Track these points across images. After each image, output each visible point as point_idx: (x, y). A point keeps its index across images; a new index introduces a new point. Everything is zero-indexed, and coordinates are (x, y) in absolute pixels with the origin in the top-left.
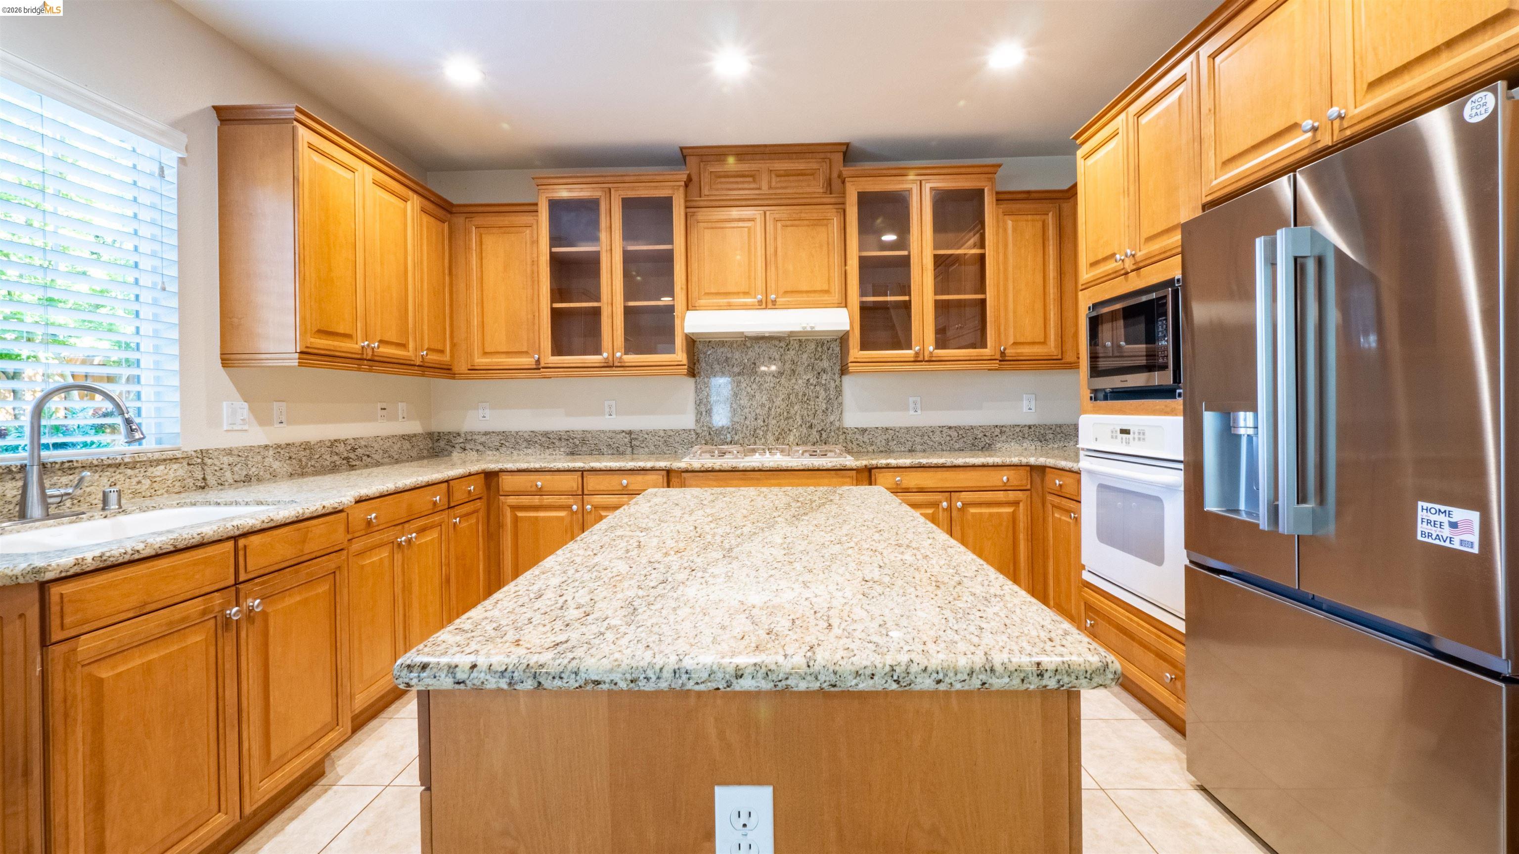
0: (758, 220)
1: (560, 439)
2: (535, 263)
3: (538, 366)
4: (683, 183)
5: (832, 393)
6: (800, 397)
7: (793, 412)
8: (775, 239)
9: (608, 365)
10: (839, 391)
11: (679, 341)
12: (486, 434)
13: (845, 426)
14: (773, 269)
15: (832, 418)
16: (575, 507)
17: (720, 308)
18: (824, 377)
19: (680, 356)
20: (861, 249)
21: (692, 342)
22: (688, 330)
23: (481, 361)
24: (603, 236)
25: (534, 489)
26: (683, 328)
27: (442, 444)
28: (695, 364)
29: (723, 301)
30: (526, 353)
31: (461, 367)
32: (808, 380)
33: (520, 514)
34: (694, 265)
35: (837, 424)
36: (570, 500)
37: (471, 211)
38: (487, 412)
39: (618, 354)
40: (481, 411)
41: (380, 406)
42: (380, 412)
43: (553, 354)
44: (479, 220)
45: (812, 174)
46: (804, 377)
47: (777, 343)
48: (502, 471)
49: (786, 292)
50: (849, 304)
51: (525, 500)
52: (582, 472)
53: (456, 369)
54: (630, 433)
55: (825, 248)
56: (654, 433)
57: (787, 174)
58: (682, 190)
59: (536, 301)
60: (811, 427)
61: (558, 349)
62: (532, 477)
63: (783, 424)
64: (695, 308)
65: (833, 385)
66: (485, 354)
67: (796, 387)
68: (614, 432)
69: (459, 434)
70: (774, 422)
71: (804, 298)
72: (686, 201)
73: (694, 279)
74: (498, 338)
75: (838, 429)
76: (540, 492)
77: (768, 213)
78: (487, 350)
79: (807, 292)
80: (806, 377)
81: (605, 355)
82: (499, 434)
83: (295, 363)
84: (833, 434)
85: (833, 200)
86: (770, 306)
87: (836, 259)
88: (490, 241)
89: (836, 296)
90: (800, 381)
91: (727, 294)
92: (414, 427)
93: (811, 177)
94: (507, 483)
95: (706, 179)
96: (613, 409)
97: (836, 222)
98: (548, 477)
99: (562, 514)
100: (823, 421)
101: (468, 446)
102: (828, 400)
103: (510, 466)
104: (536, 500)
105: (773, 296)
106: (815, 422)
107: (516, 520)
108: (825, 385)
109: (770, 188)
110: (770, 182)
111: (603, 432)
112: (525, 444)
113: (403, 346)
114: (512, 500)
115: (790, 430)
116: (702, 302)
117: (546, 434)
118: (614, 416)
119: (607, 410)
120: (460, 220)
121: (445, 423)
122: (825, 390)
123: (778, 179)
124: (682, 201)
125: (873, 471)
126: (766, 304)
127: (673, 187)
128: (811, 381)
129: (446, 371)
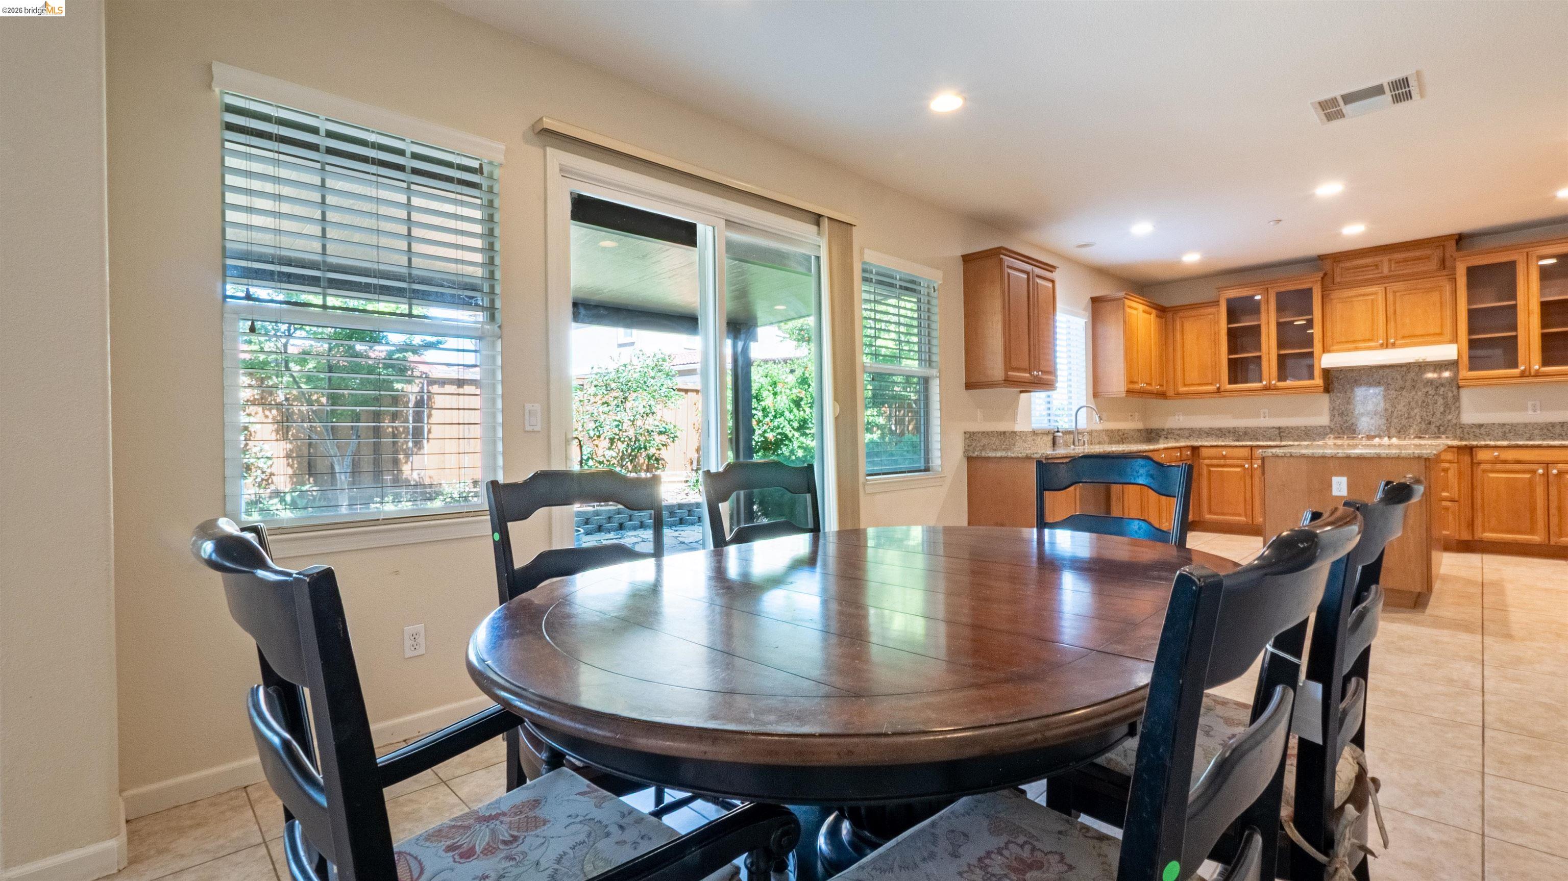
0: (1380, 294)
1: (1229, 432)
2: (1217, 334)
3: (1219, 391)
4: (1320, 279)
5: (1450, 401)
6: (1420, 404)
7: (1413, 414)
8: (1395, 303)
9: (1267, 388)
10: (1457, 398)
11: (1317, 373)
12: (1180, 429)
13: (1463, 423)
14: (1392, 323)
15: (1450, 417)
16: (1247, 466)
17: (1349, 350)
18: (1442, 389)
19: (1318, 381)
20: (1470, 302)
21: (1327, 374)
22: (1323, 366)
23: (1183, 389)
24: (1263, 316)
25: (1221, 455)
26: (1320, 365)
27: (1153, 435)
28: (1329, 385)
29: (1353, 345)
30: (1211, 384)
31: (1171, 393)
32: (1427, 392)
33: (1212, 469)
34: (1328, 325)
35: (1454, 421)
36: (1243, 462)
37: (1176, 310)
38: (1181, 418)
39: (1273, 382)
40: (1177, 417)
41: (1130, 414)
42: (1130, 418)
43: (1230, 383)
44: (1182, 314)
45: (1428, 258)
46: (1424, 390)
47: (1399, 368)
48: (1201, 446)
49: (1404, 337)
50: (1459, 342)
51: (1215, 462)
52: (1252, 447)
53: (1168, 394)
54: (1279, 428)
55: (1438, 305)
56: (1298, 428)
57: (1405, 260)
58: (1319, 284)
59: (1217, 355)
60: (1430, 423)
61: (1233, 380)
62: (1219, 450)
63: (1404, 422)
64: (1329, 351)
65: (1450, 394)
66: (1185, 385)
67: (1416, 397)
68: (1268, 428)
69: (1163, 430)
70: (1396, 420)
71: (1420, 340)
72: (1322, 288)
73: (1329, 334)
74: (1193, 375)
75: (1456, 425)
76: (1224, 457)
77: (1388, 288)
78: (1186, 383)
79: (1422, 336)
80: (1425, 390)
81: (1264, 383)
82: (1188, 429)
83: (1124, 395)
84: (1450, 428)
85: (1445, 273)
86: (1390, 345)
87: (1448, 312)
88: (1188, 325)
89: (1448, 336)
90: (1420, 393)
91: (1354, 342)
92: (1140, 426)
93: (1426, 260)
94: (1204, 452)
95: (1338, 271)
96: (1267, 414)
97: (1448, 288)
98: (1229, 450)
99: (1238, 469)
100: (1440, 419)
101: (1169, 436)
102: (1446, 405)
103: (1206, 444)
104: (1222, 462)
105: (1392, 341)
106: (1433, 420)
107: (1210, 472)
108: (1443, 395)
109: (1390, 271)
110: (1390, 267)
111: (1260, 428)
112: (1206, 435)
113: (1150, 384)
114: (1207, 462)
115: (1410, 426)
116: (1335, 348)
117: (1220, 430)
118: (1267, 418)
119: (1262, 415)
120: (1170, 315)
121: (1155, 424)
122: (1443, 399)
123: (1397, 265)
124: (1320, 290)
125: (1474, 449)
126: (1386, 345)
127: (1312, 282)
128: (1430, 393)
129: (1162, 395)
